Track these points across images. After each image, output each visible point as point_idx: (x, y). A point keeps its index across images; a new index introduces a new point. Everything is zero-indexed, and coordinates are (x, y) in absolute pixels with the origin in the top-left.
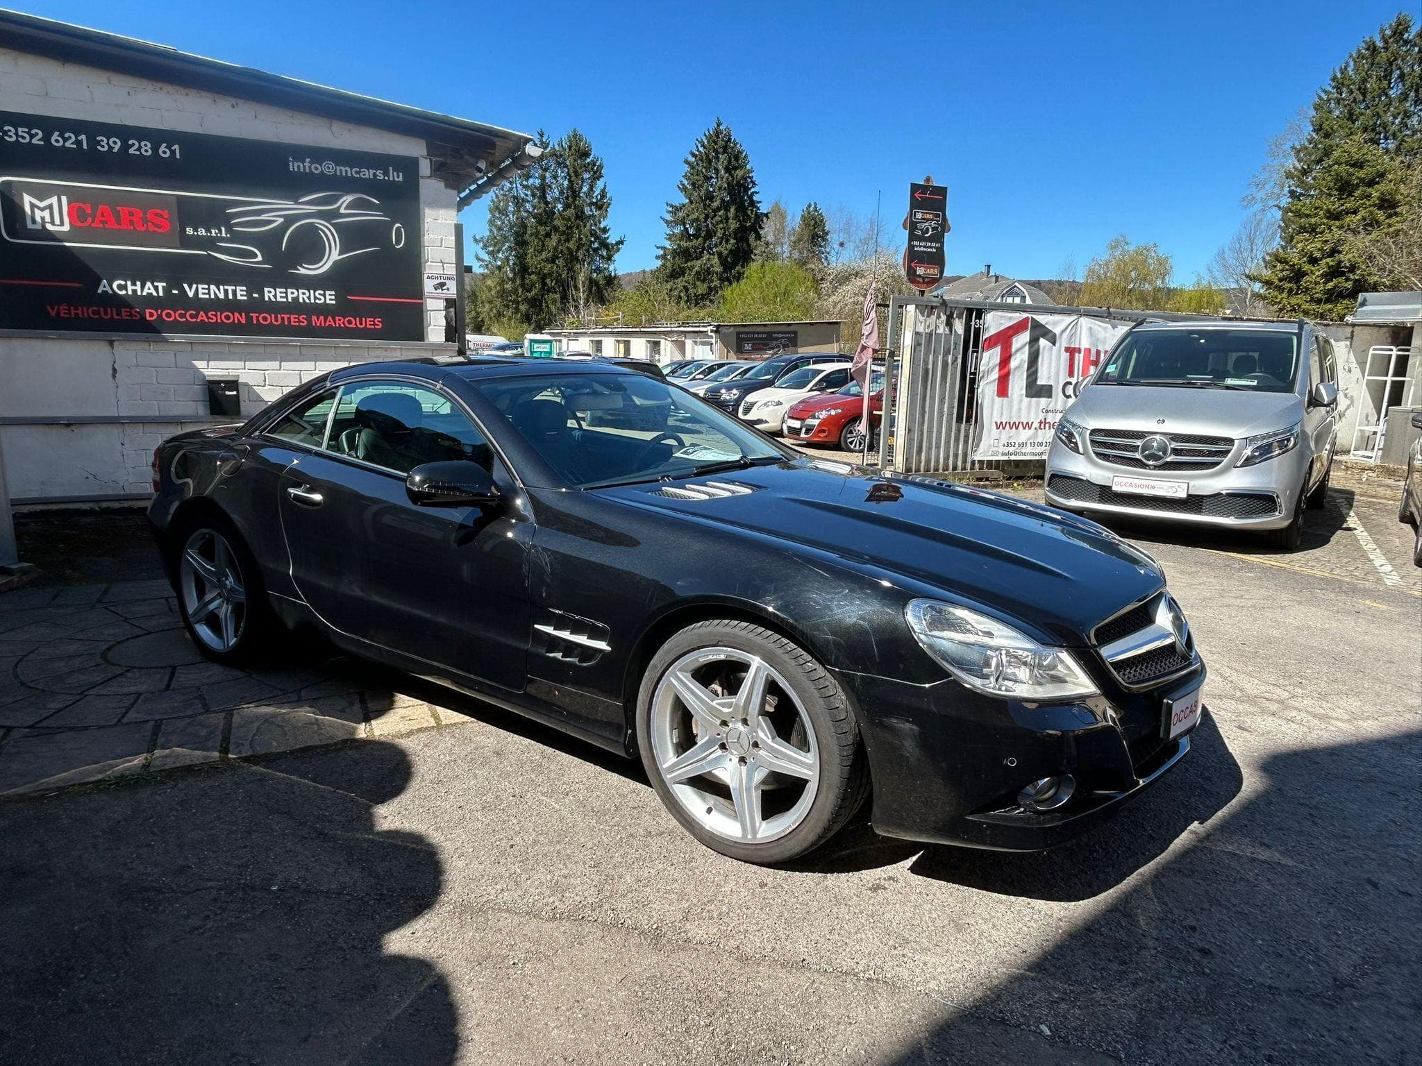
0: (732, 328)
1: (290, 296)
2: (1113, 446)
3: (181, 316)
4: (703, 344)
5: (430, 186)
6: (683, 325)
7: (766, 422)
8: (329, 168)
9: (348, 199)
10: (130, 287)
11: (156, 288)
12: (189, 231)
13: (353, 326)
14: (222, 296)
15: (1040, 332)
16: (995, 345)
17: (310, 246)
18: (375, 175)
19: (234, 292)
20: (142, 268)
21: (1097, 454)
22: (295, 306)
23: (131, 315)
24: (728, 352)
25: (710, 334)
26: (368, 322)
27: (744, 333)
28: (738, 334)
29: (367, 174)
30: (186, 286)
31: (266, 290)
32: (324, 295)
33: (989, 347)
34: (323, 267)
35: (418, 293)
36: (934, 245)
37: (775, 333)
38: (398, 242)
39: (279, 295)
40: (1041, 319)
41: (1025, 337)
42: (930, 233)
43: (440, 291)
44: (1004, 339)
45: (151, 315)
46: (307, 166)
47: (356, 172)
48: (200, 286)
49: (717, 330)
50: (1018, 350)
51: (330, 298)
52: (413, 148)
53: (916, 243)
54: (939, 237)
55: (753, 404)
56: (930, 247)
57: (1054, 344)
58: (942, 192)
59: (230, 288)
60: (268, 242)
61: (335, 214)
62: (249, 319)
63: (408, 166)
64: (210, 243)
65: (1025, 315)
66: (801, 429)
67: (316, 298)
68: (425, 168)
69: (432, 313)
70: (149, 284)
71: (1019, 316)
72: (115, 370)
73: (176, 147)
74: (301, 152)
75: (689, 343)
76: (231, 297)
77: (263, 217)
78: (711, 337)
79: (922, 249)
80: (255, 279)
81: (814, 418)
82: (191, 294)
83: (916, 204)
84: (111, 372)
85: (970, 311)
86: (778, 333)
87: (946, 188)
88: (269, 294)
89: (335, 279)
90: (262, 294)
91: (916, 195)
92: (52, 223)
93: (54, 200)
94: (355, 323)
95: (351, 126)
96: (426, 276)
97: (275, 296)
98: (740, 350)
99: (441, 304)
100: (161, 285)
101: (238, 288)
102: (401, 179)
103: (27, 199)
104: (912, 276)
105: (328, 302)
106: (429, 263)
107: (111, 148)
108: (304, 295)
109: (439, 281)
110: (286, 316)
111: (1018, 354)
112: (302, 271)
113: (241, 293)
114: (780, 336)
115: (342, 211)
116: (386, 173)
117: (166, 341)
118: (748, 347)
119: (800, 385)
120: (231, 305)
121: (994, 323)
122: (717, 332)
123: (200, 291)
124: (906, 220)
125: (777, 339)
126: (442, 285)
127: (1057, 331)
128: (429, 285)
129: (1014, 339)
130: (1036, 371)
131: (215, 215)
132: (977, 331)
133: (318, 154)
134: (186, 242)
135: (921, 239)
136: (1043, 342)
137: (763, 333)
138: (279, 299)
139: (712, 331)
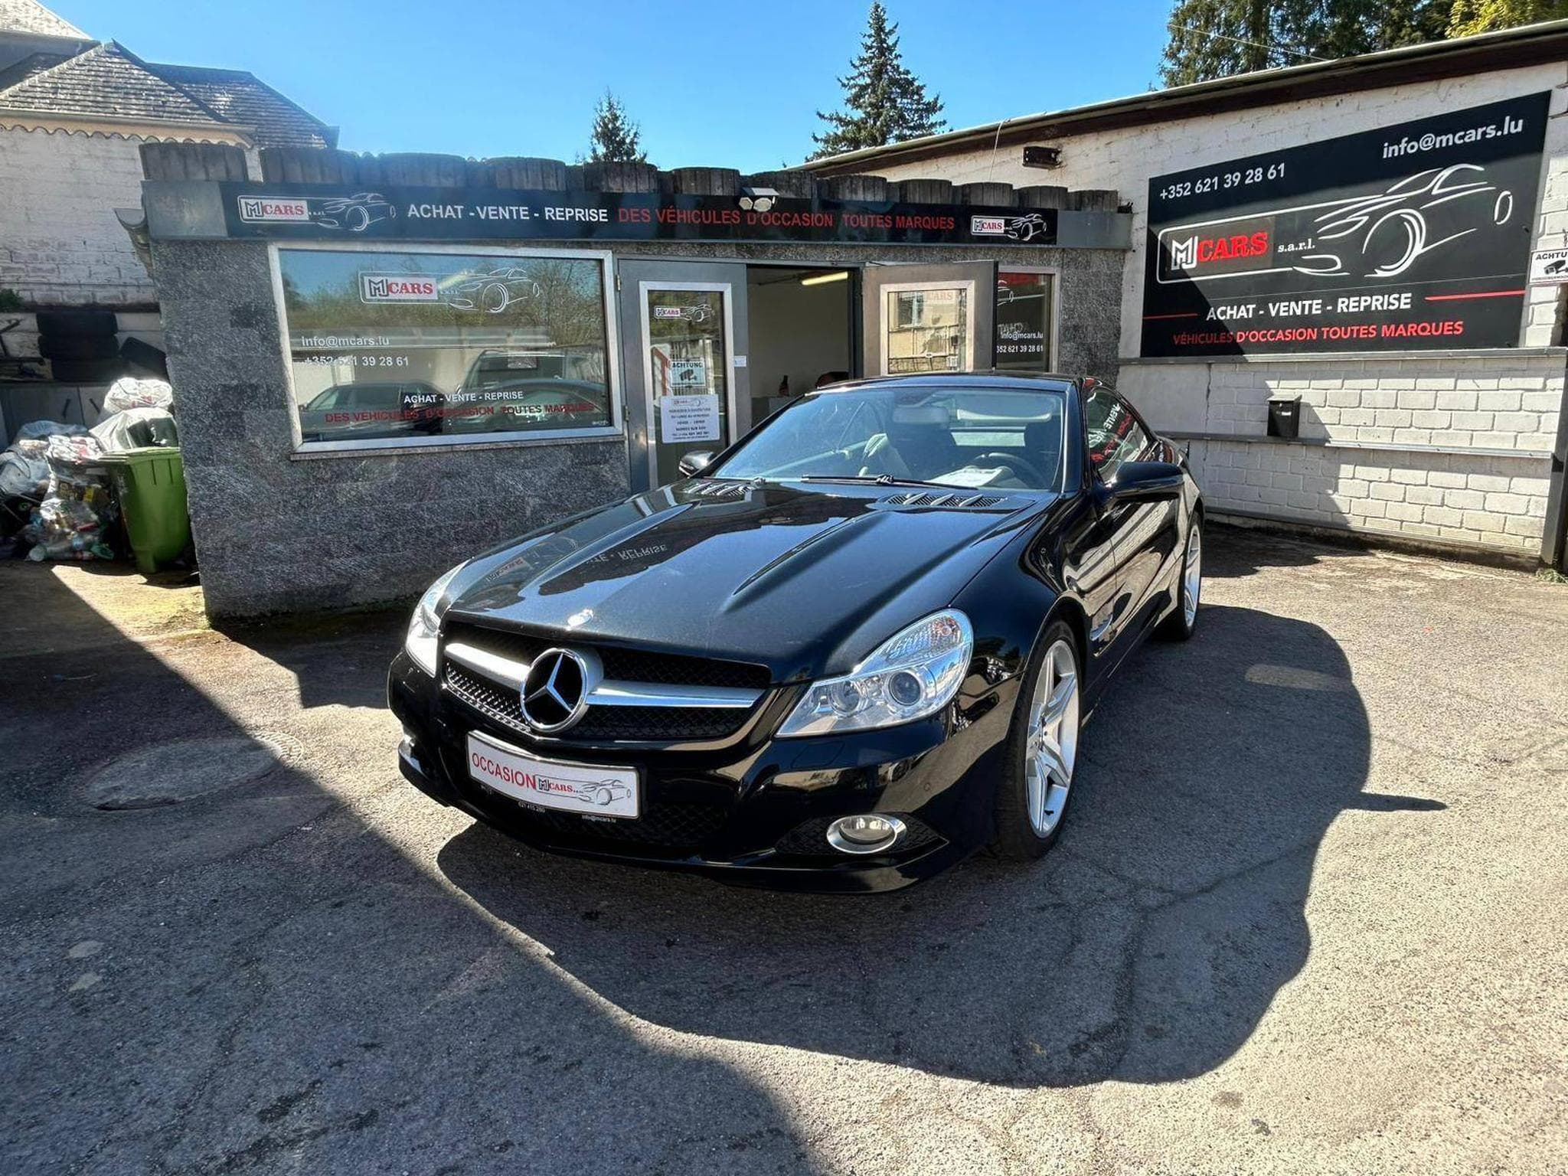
1: (1363, 305)
3: (1264, 336)
5: (1563, 126)
8: (1429, 142)
9: (1446, 173)
10: (1229, 312)
11: (1248, 311)
12: (1281, 249)
13: (1427, 333)
14: (1298, 312)
17: (1394, 241)
18: (1484, 133)
19: (1311, 306)
20: (1235, 293)
22: (1367, 316)
23: (1227, 339)
26: (1446, 328)
29: (1473, 135)
30: (1271, 305)
31: (1340, 300)
32: (1399, 299)
34: (1406, 263)
35: (1521, 281)
38: (1502, 215)
39: (1352, 304)
43: (1553, 274)
45: (1241, 336)
46: (1406, 147)
47: (1461, 138)
48: (1283, 304)
51: (1404, 301)
52: (1547, 78)
59: (1307, 303)
60: (1348, 247)
61: (1428, 197)
62: (1320, 334)
63: (1533, 106)
64: (1296, 258)
67: (1389, 304)
68: (1558, 102)
69: (1536, 307)
70: (1243, 308)
72: (1209, 391)
73: (1282, 166)
74: (1394, 133)
76: (1306, 312)
77: (1348, 220)
80: (1330, 290)
82: (1273, 313)
84: (1205, 393)
88: (1342, 304)
89: (1419, 278)
90: (1335, 306)
92: (1186, 262)
93: (1189, 242)
94: (1429, 330)
96: (1535, 256)
97: (1348, 307)
99: (1553, 293)
100: (1251, 307)
101: (1315, 302)
102: (1520, 129)
103: (1175, 244)
105: (1402, 306)
106: (1544, 237)
107: (1233, 182)
108: (1377, 302)
109: (1555, 260)
110: (1355, 328)
112: (1380, 274)
113: (1316, 307)
115: (1435, 192)
116: (1500, 127)
117: (1246, 362)
120: (1305, 321)
123: (1282, 309)
126: (1560, 265)
128: (1537, 269)
131: (1305, 228)
133: (1415, 129)
134: (1279, 260)
138: (1351, 310)
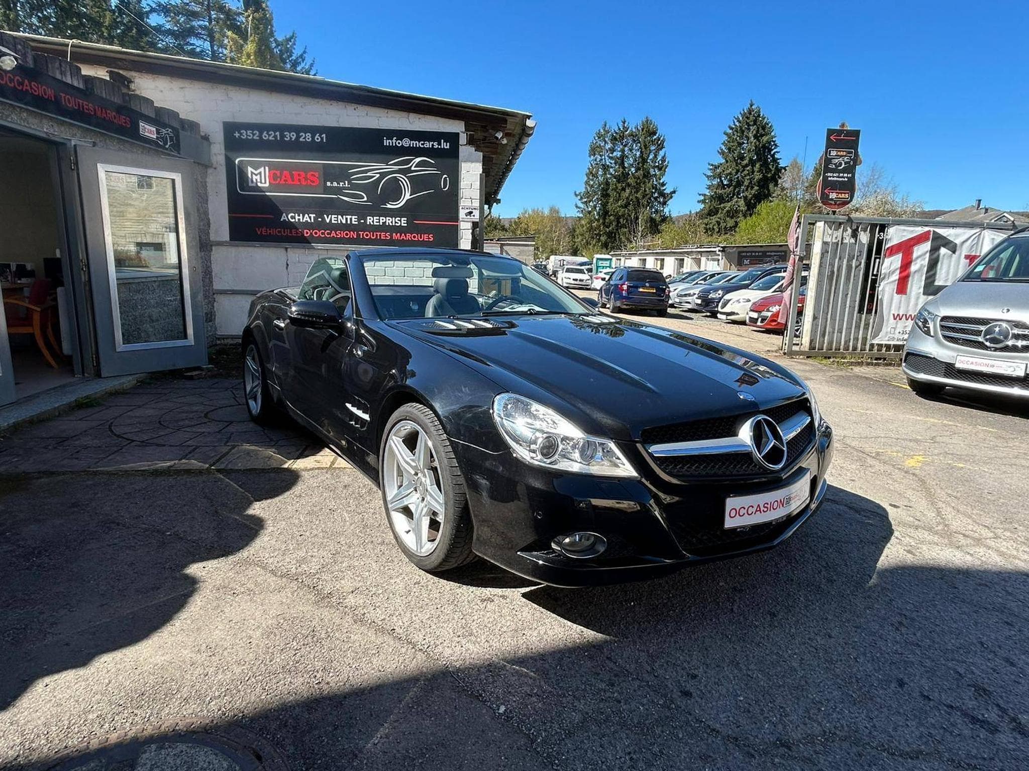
0: (735, 249)
1: (381, 221)
2: (963, 331)
3: (323, 233)
4: (714, 260)
5: (465, 150)
6: (701, 247)
7: (737, 314)
8: (406, 142)
9: (418, 160)
10: (297, 218)
11: (310, 218)
12: (329, 184)
13: (416, 239)
14: (344, 222)
15: (940, 242)
16: (897, 252)
17: (394, 191)
18: (433, 145)
19: (351, 219)
20: (303, 206)
21: (945, 337)
22: (384, 228)
23: (297, 233)
24: (731, 265)
25: (717, 253)
26: (425, 237)
27: (743, 252)
28: (739, 253)
29: (428, 145)
30: (325, 216)
31: (368, 218)
32: (400, 221)
33: (891, 254)
34: (401, 203)
35: (456, 219)
36: (846, 175)
37: (768, 252)
38: (445, 187)
39: (375, 221)
40: (942, 232)
41: (927, 246)
42: (843, 166)
43: (469, 217)
44: (906, 248)
45: (307, 233)
46: (394, 142)
47: (422, 144)
48: (333, 216)
49: (724, 250)
50: (917, 258)
51: (403, 222)
52: (456, 127)
53: (829, 174)
54: (850, 169)
55: (729, 301)
56: (843, 177)
57: (954, 252)
58: (856, 134)
59: (349, 217)
60: (370, 189)
61: (409, 170)
62: (358, 235)
63: (453, 138)
64: (339, 191)
65: (927, 229)
66: (757, 319)
67: (396, 223)
68: (463, 139)
69: (463, 231)
70: (306, 215)
71: (920, 230)
72: (288, 265)
73: (324, 135)
74: (391, 133)
75: (703, 259)
76: (349, 222)
77: (369, 174)
78: (719, 255)
79: (835, 179)
80: (362, 211)
81: (768, 311)
82: (328, 221)
83: (830, 145)
84: (285, 266)
85: (873, 226)
86: (771, 252)
87: (859, 131)
88: (369, 220)
89: (407, 210)
90: (366, 220)
91: (831, 137)
92: (261, 182)
93: (262, 170)
94: (417, 237)
95: (420, 116)
96: (461, 207)
97: (373, 222)
98: (740, 264)
99: (469, 225)
100: (312, 216)
101: (353, 217)
102: (448, 147)
103: (250, 169)
104: (825, 200)
105: (403, 225)
106: (463, 199)
107: (291, 138)
108: (389, 221)
109: (468, 211)
110: (378, 234)
111: (918, 261)
112: (389, 206)
113: (354, 219)
114: (773, 254)
115: (413, 168)
116: (439, 144)
117: (313, 248)
118: (746, 262)
119: (766, 287)
120: (348, 227)
121: (895, 235)
122: (722, 251)
123: (333, 219)
124: (821, 158)
125: (770, 256)
126: (471, 213)
127: (958, 241)
128: (462, 214)
129: (915, 248)
130: (935, 274)
131: (342, 174)
132: (880, 243)
133: (401, 134)
134: (327, 190)
135: (833, 171)
136: (943, 251)
137: (759, 252)
138: (375, 224)
139: (719, 251)
